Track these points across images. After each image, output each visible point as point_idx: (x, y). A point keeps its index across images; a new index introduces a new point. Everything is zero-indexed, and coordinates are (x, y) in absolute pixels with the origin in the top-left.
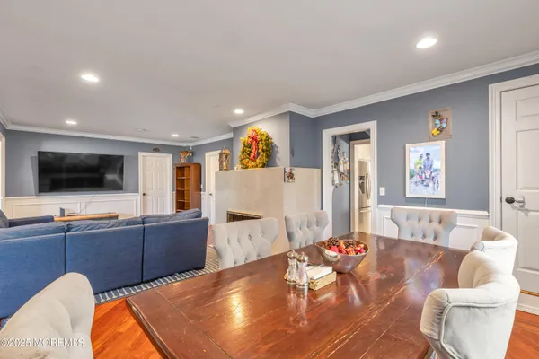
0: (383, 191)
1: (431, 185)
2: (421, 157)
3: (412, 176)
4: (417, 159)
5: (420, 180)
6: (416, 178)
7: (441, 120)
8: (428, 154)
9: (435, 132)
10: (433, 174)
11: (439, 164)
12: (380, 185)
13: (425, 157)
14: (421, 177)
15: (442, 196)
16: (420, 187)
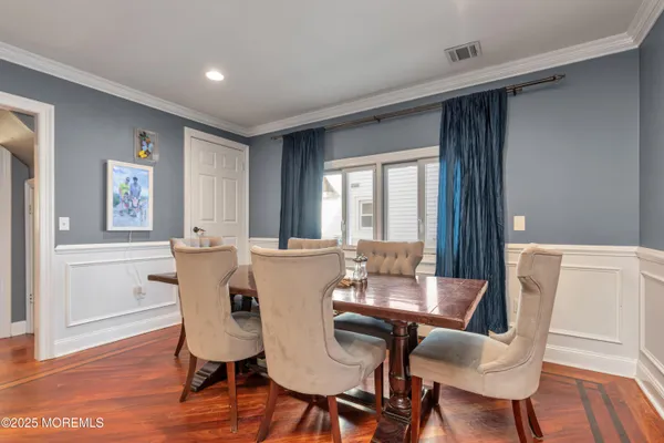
0: (65, 224)
1: (138, 215)
2: (128, 180)
3: (116, 203)
4: (123, 182)
5: (125, 208)
6: (121, 206)
7: (148, 143)
8: (135, 179)
9: (142, 153)
10: (141, 203)
11: (147, 192)
12: (59, 213)
13: (132, 181)
14: (127, 205)
15: (149, 227)
16: (126, 217)
